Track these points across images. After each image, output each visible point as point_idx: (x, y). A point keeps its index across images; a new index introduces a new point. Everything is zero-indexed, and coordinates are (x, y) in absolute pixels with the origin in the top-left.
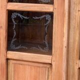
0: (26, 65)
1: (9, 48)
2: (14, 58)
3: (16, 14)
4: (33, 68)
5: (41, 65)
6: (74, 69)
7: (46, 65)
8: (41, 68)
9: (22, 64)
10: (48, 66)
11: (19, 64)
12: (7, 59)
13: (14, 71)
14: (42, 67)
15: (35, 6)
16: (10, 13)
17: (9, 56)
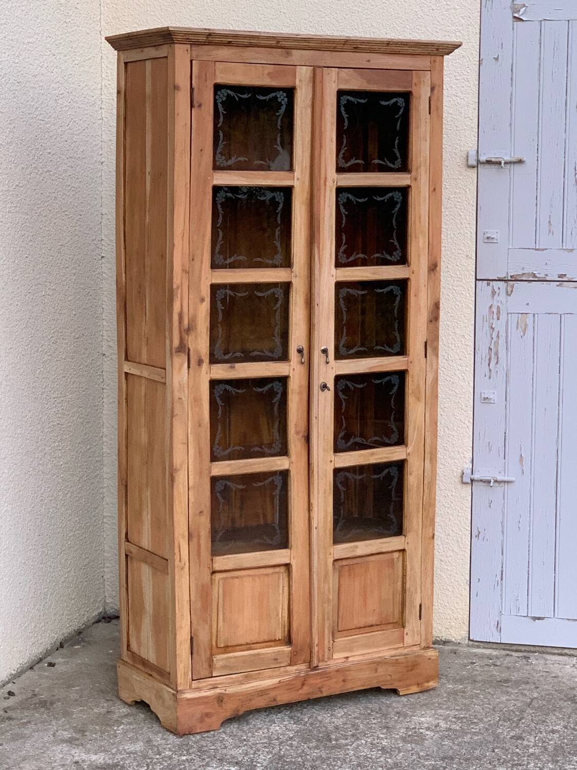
0: (245, 576)
1: (215, 553)
2: (226, 568)
3: (223, 482)
4: (257, 579)
5: (270, 571)
6: (326, 564)
7: (277, 570)
8: (271, 577)
10: (283, 570)
11: (233, 578)
12: (213, 572)
13: (224, 593)
14: (272, 574)
15: (254, 464)
16: (214, 480)
17: (217, 567)
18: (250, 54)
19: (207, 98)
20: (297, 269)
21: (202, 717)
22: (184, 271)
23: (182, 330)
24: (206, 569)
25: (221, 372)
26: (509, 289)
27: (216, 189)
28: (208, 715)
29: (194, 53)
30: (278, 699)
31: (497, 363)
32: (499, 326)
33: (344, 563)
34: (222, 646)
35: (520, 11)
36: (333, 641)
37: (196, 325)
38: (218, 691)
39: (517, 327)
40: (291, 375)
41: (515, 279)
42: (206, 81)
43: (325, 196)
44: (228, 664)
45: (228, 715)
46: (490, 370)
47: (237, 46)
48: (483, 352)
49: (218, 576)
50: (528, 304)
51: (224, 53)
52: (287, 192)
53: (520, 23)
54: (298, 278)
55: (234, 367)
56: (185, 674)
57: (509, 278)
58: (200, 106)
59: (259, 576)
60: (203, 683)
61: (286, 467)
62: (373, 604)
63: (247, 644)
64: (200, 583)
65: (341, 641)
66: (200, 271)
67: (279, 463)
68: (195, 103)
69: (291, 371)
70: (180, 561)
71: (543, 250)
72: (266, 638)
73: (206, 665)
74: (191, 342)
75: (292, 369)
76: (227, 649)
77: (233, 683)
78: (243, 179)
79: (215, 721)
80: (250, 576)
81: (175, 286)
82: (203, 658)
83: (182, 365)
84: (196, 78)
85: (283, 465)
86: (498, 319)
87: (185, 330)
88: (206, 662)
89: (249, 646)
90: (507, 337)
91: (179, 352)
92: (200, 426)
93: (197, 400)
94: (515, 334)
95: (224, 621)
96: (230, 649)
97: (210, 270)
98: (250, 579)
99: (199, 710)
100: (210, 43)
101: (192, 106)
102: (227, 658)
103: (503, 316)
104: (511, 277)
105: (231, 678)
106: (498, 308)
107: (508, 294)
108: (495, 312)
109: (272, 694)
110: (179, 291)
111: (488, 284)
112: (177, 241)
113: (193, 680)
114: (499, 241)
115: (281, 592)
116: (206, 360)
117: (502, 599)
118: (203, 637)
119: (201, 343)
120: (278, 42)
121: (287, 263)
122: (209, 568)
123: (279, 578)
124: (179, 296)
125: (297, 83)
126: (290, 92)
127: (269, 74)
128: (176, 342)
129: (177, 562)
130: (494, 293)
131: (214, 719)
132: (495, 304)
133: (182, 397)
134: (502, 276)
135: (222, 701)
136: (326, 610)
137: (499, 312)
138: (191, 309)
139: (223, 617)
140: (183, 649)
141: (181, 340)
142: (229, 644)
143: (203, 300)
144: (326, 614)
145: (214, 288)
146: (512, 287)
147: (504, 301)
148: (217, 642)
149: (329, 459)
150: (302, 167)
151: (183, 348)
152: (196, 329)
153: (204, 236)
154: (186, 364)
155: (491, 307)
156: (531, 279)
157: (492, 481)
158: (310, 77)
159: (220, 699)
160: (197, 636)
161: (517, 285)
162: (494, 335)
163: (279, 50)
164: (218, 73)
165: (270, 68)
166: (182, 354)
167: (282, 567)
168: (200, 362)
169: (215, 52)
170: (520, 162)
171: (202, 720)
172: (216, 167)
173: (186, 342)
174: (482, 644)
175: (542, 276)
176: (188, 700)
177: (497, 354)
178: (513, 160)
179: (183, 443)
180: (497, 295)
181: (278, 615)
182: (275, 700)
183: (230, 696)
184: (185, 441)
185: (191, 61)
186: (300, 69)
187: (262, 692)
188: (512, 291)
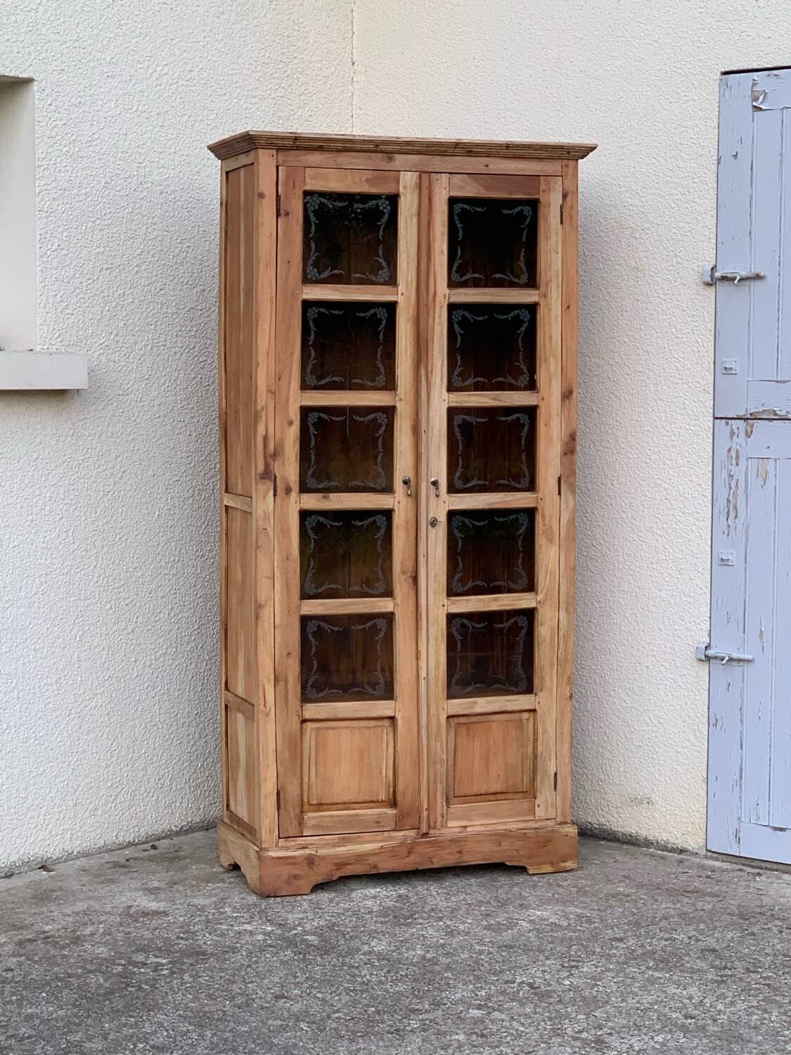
0: (343, 728)
1: (305, 699)
2: (319, 717)
3: (316, 623)
4: (356, 731)
5: (373, 723)
6: (438, 720)
7: (380, 723)
8: (373, 730)
9: (332, 728)
10: (387, 723)
11: (328, 728)
12: (304, 721)
13: (317, 744)
14: (374, 727)
15: (352, 604)
16: (305, 620)
17: (307, 715)
18: (345, 159)
19: (296, 207)
20: (402, 392)
21: (289, 878)
22: (269, 391)
23: (267, 455)
24: (297, 717)
25: (313, 502)
26: (749, 430)
27: (307, 304)
28: (296, 877)
29: (280, 158)
30: (380, 866)
31: (736, 517)
32: (738, 472)
33: (462, 720)
34: (315, 802)
35: (758, 98)
36: (448, 807)
37: (283, 450)
38: (308, 852)
39: (758, 475)
40: (396, 509)
41: (754, 417)
42: (294, 188)
43: (434, 313)
44: (321, 824)
45: (320, 879)
46: (729, 526)
47: (330, 150)
48: (721, 503)
49: (309, 726)
50: (768, 447)
51: (316, 158)
52: (391, 307)
53: (760, 113)
54: (403, 402)
55: (328, 497)
56: (271, 831)
57: (749, 416)
58: (287, 214)
59: (359, 728)
60: (291, 843)
61: (390, 609)
62: (497, 768)
63: (344, 803)
64: (287, 732)
65: (456, 808)
66: (288, 392)
67: (382, 605)
68: (282, 212)
69: (396, 504)
70: (265, 706)
71: (785, 382)
72: (368, 799)
73: (295, 822)
74: (277, 469)
75: (397, 501)
76: (320, 806)
77: (325, 846)
78: (338, 293)
79: (306, 885)
80: (347, 727)
81: (259, 407)
82: (292, 815)
83: (268, 492)
84: (282, 185)
85: (387, 608)
86: (737, 465)
87: (270, 455)
88: (295, 819)
89: (346, 805)
90: (746, 486)
91: (264, 478)
92: (287, 559)
93: (285, 532)
94: (755, 482)
95: (316, 774)
96: (325, 807)
97: (300, 391)
98: (348, 731)
99: (286, 871)
100: (298, 148)
101: (278, 215)
102: (320, 816)
103: (742, 462)
104: (751, 414)
105: (324, 839)
106: (737, 451)
107: (748, 435)
108: (734, 456)
109: (373, 860)
110: (264, 413)
111: (727, 424)
112: (262, 358)
113: (279, 838)
114: (738, 372)
115: (385, 748)
116: (295, 487)
117: (741, 802)
118: (292, 790)
119: (289, 469)
120: (378, 146)
121: (391, 385)
122: (298, 715)
123: (383, 731)
124: (264, 418)
125: (401, 189)
126: (394, 199)
127: (367, 180)
128: (261, 468)
129: (262, 707)
130: (732, 434)
131: (302, 882)
132: (734, 447)
133: (268, 528)
134: (741, 413)
135: (312, 863)
136: (439, 772)
137: (737, 457)
138: (278, 435)
139: (316, 771)
140: (269, 804)
141: (267, 465)
142: (323, 802)
143: (291, 423)
144: (439, 775)
145: (305, 411)
146: (752, 426)
147: (744, 444)
148: (308, 799)
149: (442, 603)
150: (407, 281)
151: (267, 475)
152: (283, 454)
153: (292, 354)
154: (272, 492)
155: (729, 450)
156: (772, 417)
157: (727, 658)
158: (416, 184)
159: (310, 861)
160: (284, 789)
161: (757, 423)
162: (733, 485)
163: (380, 155)
164: (308, 180)
165: (368, 175)
166: (268, 481)
167: (387, 721)
168: (288, 490)
169: (304, 158)
170: (758, 277)
171: (288, 882)
172: (306, 280)
173: (271, 467)
174: (720, 856)
175: (783, 413)
176: (273, 858)
177: (735, 508)
178: (750, 275)
179: (267, 577)
180: (736, 436)
181: (381, 773)
182: (375, 867)
183: (323, 858)
184: (271, 576)
185: (277, 167)
186: (404, 175)
187: (361, 857)
188: (752, 432)
